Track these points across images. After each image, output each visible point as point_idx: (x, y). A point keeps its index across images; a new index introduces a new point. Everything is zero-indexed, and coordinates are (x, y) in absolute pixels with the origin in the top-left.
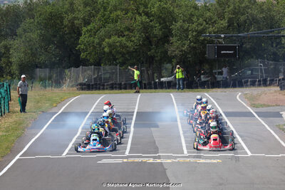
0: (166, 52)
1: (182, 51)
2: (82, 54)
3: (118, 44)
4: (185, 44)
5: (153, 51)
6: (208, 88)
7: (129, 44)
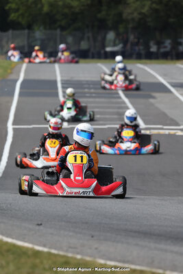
0: (120, 14)
1: (140, 14)
2: (13, 15)
3: (61, 3)
4: (144, 6)
5: (104, 13)
6: (172, 59)
7: (75, 4)
